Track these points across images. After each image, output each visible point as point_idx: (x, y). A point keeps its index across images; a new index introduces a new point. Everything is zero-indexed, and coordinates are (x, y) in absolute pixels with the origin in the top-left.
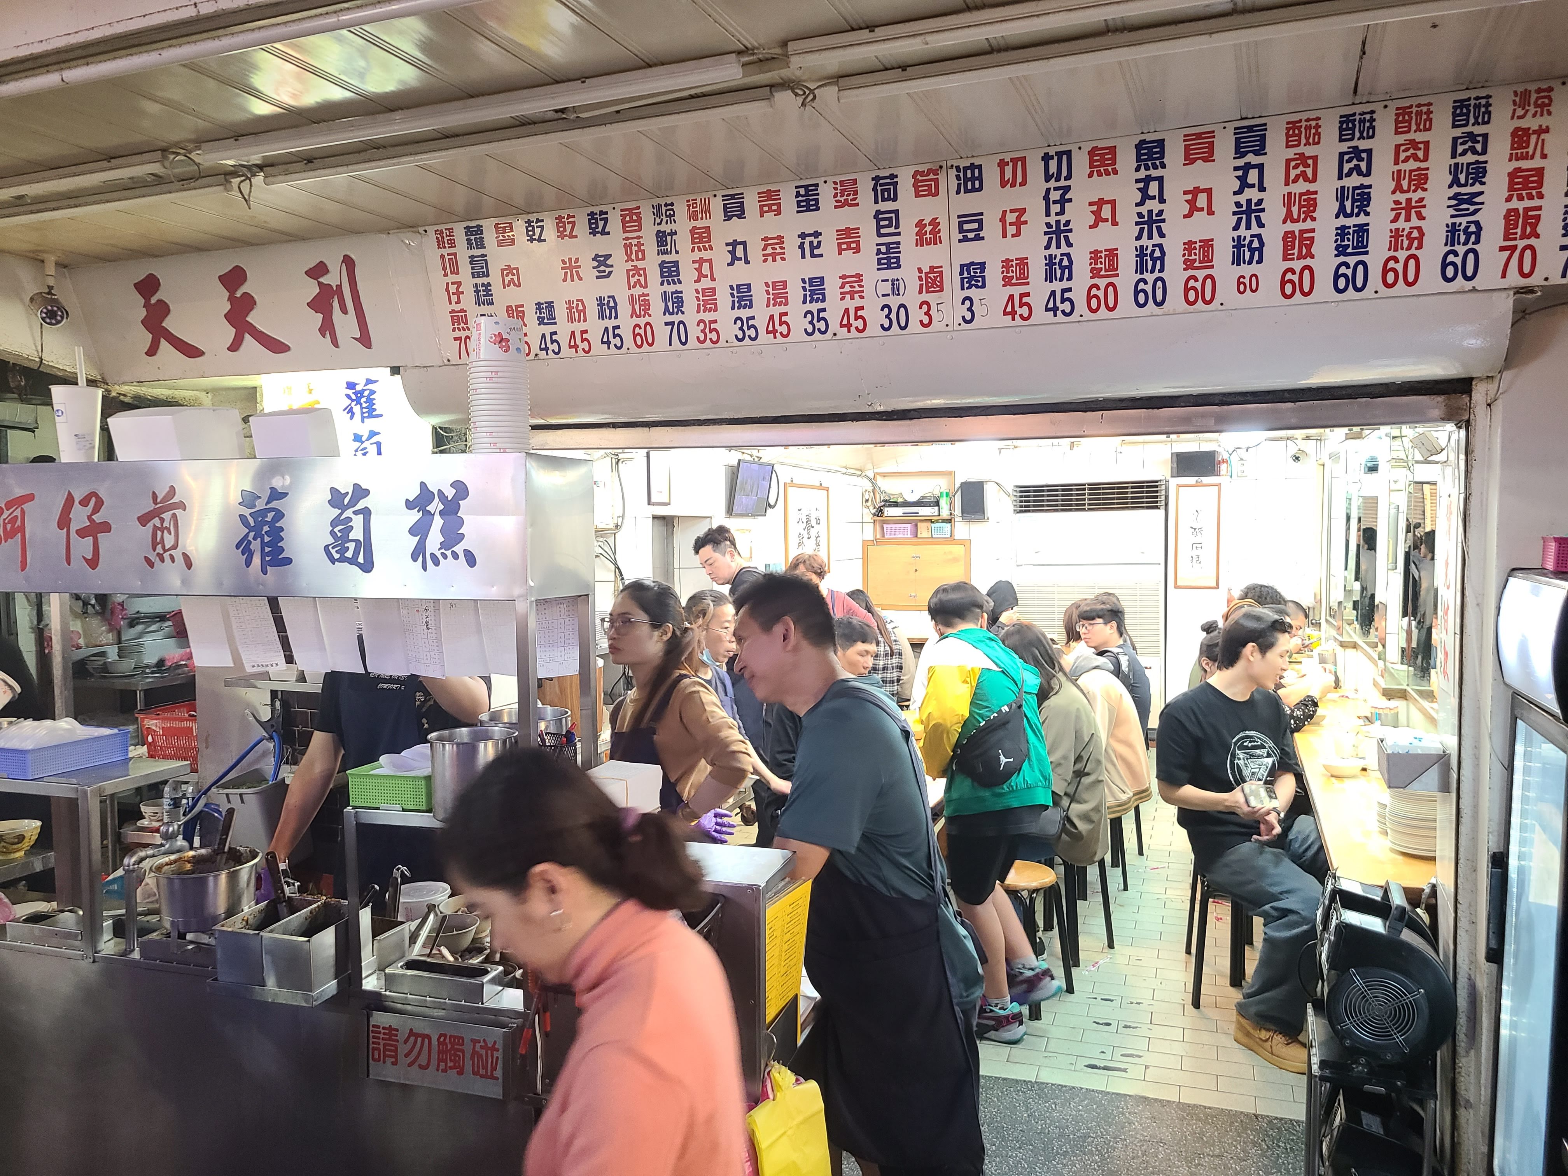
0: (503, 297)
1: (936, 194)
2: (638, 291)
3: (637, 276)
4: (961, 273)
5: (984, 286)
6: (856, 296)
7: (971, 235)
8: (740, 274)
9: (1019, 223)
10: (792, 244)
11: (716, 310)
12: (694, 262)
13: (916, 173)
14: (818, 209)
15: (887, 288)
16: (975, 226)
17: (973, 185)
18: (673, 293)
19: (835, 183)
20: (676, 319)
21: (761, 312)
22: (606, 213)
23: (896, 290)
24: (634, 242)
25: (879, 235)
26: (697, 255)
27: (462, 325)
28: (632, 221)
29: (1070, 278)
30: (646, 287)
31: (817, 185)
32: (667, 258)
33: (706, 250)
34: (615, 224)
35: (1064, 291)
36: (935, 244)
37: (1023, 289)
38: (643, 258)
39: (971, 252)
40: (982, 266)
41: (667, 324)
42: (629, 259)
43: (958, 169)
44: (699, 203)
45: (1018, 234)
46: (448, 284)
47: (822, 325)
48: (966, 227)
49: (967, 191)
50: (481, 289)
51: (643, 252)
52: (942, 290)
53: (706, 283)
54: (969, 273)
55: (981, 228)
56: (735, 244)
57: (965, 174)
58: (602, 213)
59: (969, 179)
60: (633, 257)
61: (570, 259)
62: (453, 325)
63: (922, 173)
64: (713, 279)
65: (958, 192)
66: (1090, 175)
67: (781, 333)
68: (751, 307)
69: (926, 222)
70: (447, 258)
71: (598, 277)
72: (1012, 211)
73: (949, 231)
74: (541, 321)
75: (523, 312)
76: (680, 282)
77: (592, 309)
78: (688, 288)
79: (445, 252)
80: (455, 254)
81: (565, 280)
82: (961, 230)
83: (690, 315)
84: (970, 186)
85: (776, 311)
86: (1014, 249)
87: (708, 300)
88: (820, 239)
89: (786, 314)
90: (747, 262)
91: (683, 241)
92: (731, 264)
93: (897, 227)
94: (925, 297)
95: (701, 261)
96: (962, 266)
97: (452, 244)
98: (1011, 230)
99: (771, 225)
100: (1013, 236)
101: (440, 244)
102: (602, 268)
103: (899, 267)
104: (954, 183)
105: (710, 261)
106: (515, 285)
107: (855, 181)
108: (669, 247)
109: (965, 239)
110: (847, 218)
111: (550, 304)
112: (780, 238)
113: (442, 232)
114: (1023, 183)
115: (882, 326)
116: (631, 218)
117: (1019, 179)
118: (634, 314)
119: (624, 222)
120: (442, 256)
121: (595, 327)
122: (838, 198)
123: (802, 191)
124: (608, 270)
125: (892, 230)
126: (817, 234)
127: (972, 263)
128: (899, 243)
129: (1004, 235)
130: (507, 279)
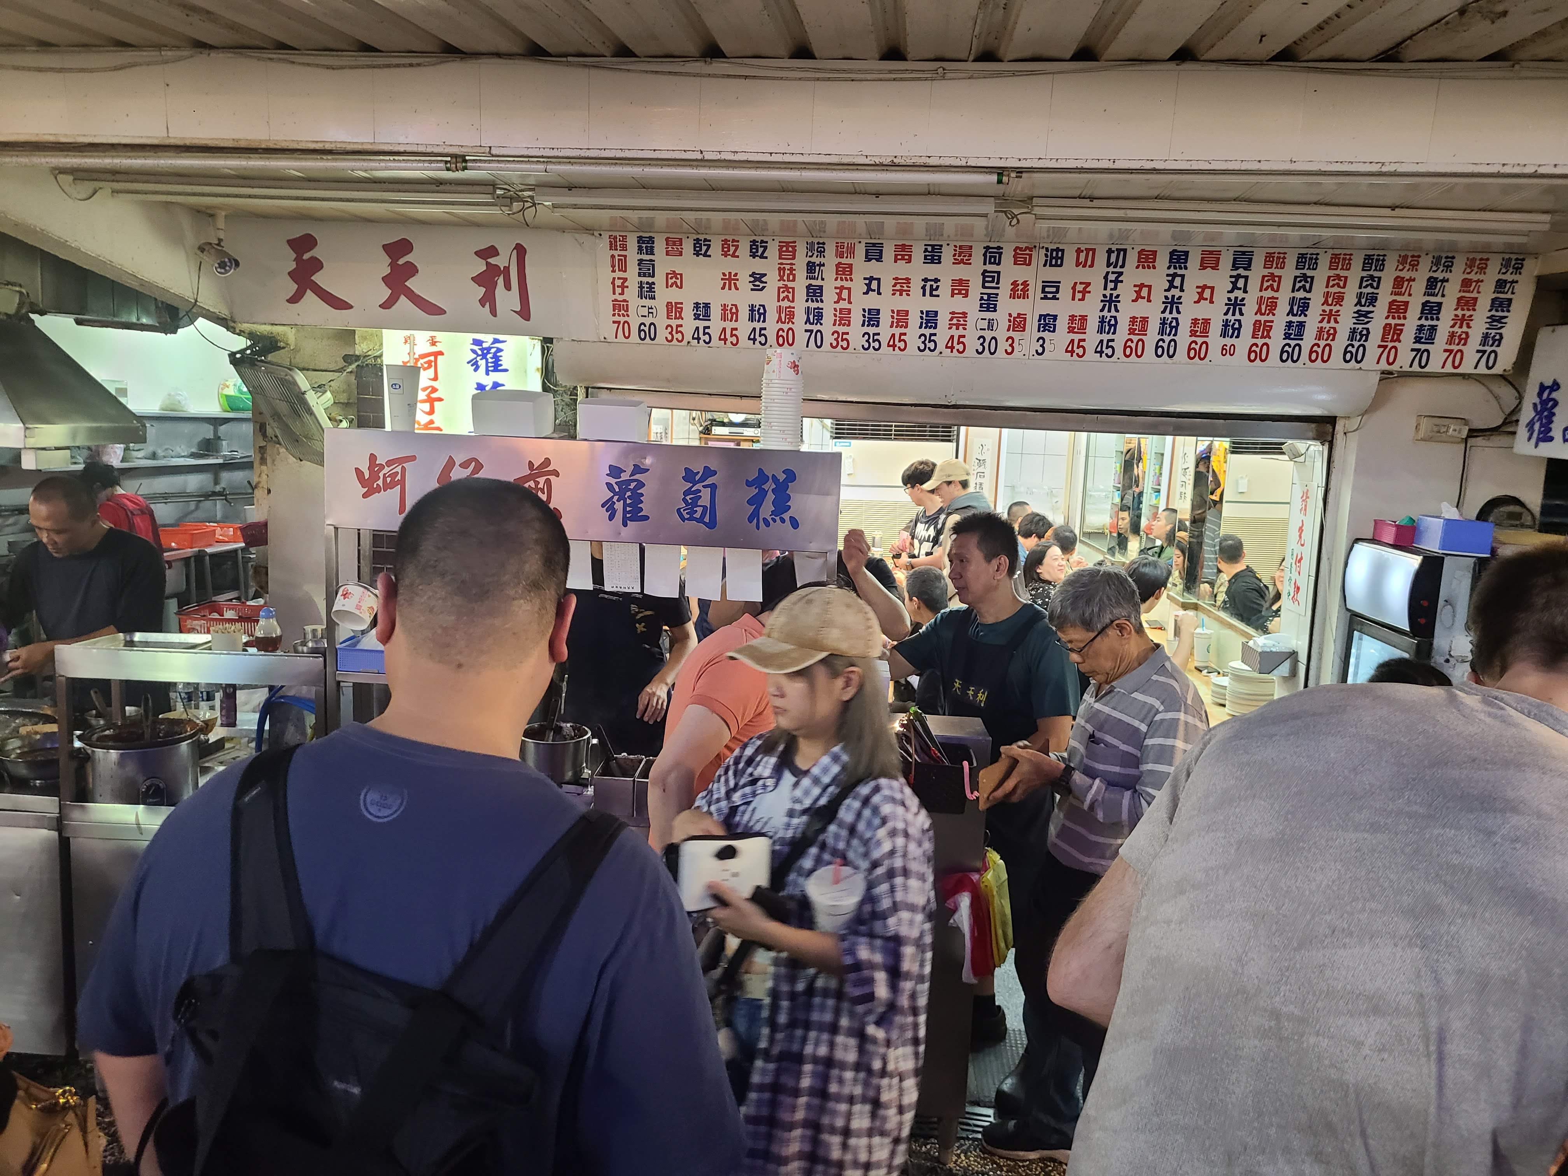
0: (664, 295)
1: (1029, 264)
2: (786, 303)
3: (786, 293)
4: (1039, 320)
5: (1054, 331)
6: (961, 327)
7: (1050, 296)
8: (872, 301)
9: (1084, 292)
10: (916, 286)
11: (849, 325)
12: (836, 288)
13: (1017, 248)
14: (940, 263)
15: (985, 324)
16: (1054, 290)
17: (1056, 262)
18: (815, 309)
19: (955, 246)
20: (815, 328)
21: (885, 330)
22: (767, 242)
23: (990, 327)
24: (788, 267)
25: (984, 287)
26: (839, 283)
27: (623, 312)
28: (787, 251)
29: (1114, 333)
30: (793, 301)
31: (941, 246)
32: (814, 282)
33: (847, 280)
34: (773, 251)
35: (1109, 341)
36: (1024, 298)
37: (1082, 336)
38: (794, 280)
39: (1049, 307)
40: (1055, 317)
41: (806, 331)
42: (781, 279)
43: (1047, 249)
44: (846, 245)
45: (1083, 299)
46: (614, 279)
47: (932, 345)
48: (1047, 289)
49: (1051, 265)
50: (645, 286)
51: (794, 276)
52: (1024, 330)
53: (843, 304)
54: (1045, 321)
55: (1057, 292)
56: (871, 279)
57: (1052, 254)
58: (762, 242)
59: (1054, 258)
60: (785, 278)
61: (730, 273)
62: (614, 310)
63: (1021, 249)
64: (850, 302)
65: (1045, 265)
66: (1137, 267)
67: (899, 348)
68: (878, 326)
69: (1020, 282)
70: (617, 258)
71: (752, 290)
72: (1081, 283)
73: (1035, 290)
74: (697, 317)
75: (682, 308)
76: (822, 301)
77: (744, 313)
78: (828, 305)
79: (616, 253)
80: (625, 256)
81: (723, 288)
82: (1043, 291)
83: (827, 326)
84: (1054, 263)
85: (897, 331)
86: (1079, 309)
87: (844, 317)
88: (939, 284)
89: (905, 334)
90: (879, 293)
91: (829, 272)
92: (866, 293)
93: (998, 283)
94: (1011, 333)
95: (842, 288)
96: (1041, 316)
97: (624, 248)
98: (1079, 296)
99: (902, 269)
100: (1079, 300)
101: (613, 246)
102: (757, 283)
103: (995, 311)
104: (1043, 259)
105: (849, 289)
106: (677, 286)
107: (971, 247)
108: (816, 274)
109: (1045, 298)
110: (961, 271)
111: (707, 306)
112: (908, 279)
113: (616, 237)
114: (1092, 266)
115: (977, 350)
116: (787, 249)
117: (1089, 263)
118: (779, 320)
119: (780, 251)
120: (613, 256)
121: (744, 326)
122: (956, 257)
123: (930, 249)
124: (762, 285)
125: (994, 285)
126: (936, 280)
127: (1048, 315)
128: (997, 294)
129: (1073, 299)
130: (670, 282)
